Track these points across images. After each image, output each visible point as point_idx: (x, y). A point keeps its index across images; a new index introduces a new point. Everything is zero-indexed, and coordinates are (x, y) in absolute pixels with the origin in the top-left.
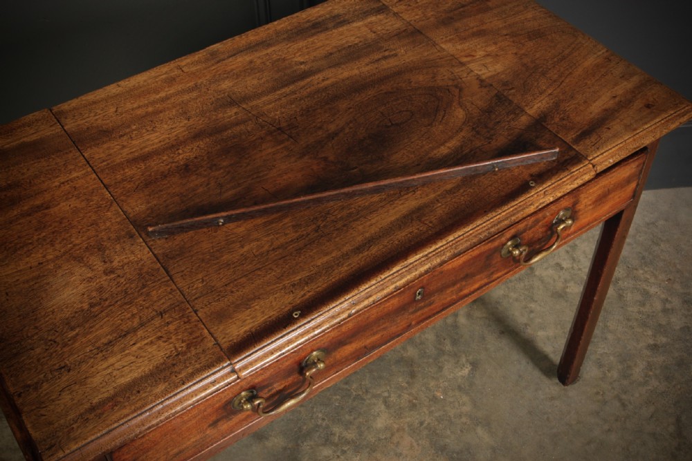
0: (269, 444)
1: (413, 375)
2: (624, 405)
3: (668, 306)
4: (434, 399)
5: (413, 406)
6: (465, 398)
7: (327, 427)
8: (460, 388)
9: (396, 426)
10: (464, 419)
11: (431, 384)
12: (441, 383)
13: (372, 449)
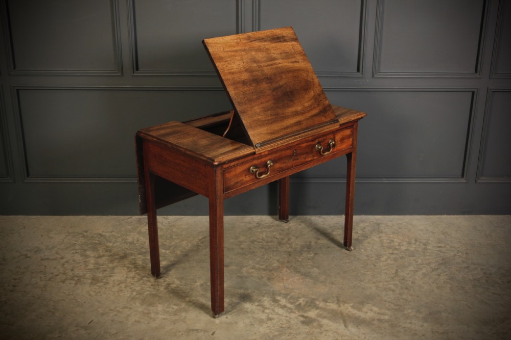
0: (230, 268)
1: (290, 255)
4: (298, 261)
5: (288, 262)
6: (310, 261)
7: (254, 265)
8: (309, 259)
9: (281, 266)
10: (309, 266)
11: (297, 257)
12: (301, 257)
13: (271, 271)
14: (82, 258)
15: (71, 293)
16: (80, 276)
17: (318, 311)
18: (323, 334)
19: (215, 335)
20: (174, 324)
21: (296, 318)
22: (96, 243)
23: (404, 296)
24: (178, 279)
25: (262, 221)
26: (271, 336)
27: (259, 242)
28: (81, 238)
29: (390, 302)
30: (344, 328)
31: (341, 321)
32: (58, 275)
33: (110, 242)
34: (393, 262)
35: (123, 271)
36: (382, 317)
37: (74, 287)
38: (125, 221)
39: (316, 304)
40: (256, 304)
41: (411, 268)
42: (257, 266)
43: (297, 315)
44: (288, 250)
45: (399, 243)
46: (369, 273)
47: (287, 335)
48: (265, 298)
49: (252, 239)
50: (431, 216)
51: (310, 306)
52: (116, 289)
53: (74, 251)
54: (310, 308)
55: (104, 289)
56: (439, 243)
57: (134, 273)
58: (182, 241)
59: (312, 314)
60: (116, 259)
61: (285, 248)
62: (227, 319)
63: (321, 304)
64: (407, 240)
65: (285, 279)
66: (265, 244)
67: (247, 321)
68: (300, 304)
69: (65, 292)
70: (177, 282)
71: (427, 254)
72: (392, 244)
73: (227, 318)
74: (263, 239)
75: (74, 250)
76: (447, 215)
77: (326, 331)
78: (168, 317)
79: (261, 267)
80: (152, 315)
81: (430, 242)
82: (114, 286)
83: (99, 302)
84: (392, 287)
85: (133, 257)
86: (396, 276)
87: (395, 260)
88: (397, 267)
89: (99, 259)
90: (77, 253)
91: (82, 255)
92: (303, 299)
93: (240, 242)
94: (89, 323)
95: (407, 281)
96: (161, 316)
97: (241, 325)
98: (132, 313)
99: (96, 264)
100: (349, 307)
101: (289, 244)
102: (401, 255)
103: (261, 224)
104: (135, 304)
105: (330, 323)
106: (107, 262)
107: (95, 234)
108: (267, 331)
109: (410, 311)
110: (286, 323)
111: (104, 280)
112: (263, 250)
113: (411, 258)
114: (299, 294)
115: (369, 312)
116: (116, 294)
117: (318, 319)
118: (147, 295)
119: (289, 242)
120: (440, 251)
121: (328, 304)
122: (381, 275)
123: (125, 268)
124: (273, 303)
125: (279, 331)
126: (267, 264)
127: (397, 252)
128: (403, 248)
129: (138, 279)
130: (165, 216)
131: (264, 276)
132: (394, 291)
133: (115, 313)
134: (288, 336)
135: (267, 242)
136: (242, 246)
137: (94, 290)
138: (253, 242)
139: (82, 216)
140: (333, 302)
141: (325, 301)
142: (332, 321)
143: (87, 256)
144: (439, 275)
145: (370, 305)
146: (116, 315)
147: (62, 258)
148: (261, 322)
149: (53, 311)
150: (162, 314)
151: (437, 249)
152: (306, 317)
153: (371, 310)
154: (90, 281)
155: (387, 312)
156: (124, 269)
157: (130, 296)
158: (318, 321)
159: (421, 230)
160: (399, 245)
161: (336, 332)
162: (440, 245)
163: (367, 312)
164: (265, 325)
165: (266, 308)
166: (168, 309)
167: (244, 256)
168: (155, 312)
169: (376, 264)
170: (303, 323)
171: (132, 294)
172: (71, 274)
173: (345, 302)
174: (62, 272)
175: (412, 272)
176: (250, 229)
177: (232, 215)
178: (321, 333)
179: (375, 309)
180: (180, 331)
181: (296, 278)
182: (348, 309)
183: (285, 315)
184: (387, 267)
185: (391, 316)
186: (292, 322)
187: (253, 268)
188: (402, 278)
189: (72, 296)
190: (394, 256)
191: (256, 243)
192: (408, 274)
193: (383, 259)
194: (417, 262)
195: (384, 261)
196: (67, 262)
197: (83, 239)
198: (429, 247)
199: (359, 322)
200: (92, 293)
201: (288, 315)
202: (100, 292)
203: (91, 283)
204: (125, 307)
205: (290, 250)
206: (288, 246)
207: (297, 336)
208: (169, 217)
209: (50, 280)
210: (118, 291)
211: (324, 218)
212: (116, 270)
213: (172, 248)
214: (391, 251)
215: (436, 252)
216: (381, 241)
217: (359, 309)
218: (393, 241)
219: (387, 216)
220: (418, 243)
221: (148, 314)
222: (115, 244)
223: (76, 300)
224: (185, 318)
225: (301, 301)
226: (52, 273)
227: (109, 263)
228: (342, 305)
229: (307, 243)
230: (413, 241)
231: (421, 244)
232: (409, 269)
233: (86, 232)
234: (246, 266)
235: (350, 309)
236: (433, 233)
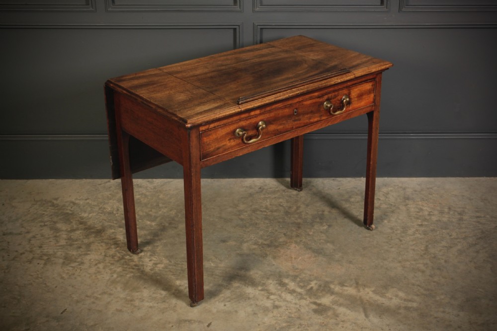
0: (228, 243)
1: (299, 228)
2: (401, 241)
3: (431, 213)
4: (309, 235)
5: (297, 236)
6: (323, 235)
7: (256, 240)
8: (321, 232)
9: (289, 241)
10: (322, 241)
11: (308, 230)
12: (312, 230)
13: (276, 247)
14: (52, 232)
15: (40, 276)
16: (50, 255)
17: (333, 297)
18: (340, 326)
19: (211, 327)
20: (163, 313)
21: (308, 306)
22: (67, 213)
23: (436, 279)
24: (166, 257)
25: (266, 185)
26: (278, 328)
27: (261, 211)
28: (50, 208)
29: (419, 286)
30: (365, 318)
31: (361, 310)
32: (24, 253)
33: (85, 212)
34: (422, 236)
35: (101, 248)
36: (410, 304)
37: (42, 268)
38: (102, 185)
39: (330, 287)
40: (260, 288)
41: (444, 243)
42: (260, 241)
43: (308, 301)
44: (296, 221)
45: (430, 212)
46: (393, 249)
47: (297, 326)
48: (270, 281)
49: (253, 207)
50: (467, 178)
51: (323, 290)
52: (93, 270)
53: (43, 224)
54: (324, 293)
55: (79, 271)
56: (477, 211)
57: (114, 250)
58: (171, 211)
59: (326, 300)
60: (93, 232)
61: (293, 219)
62: (226, 307)
63: (337, 289)
64: (439, 208)
65: (293, 257)
66: (269, 213)
67: (249, 309)
68: (312, 288)
69: (32, 274)
70: (166, 261)
71: (463, 226)
72: (421, 214)
73: (225, 305)
74: (267, 208)
75: (42, 222)
76: (486, 177)
77: (343, 321)
78: (156, 305)
79: (266, 243)
80: (137, 303)
81: (466, 210)
82: (90, 267)
83: (73, 287)
84: (422, 267)
85: (113, 231)
86: (425, 254)
87: (425, 233)
88: (427, 242)
89: (72, 234)
90: (45, 225)
91: (51, 229)
92: (315, 282)
93: (239, 211)
94: (62, 313)
95: (439, 259)
96: (147, 304)
97: (242, 314)
98: (112, 300)
99: (68, 239)
100: (371, 293)
101: (298, 213)
102: (431, 228)
103: (264, 189)
104: (116, 288)
105: (348, 312)
106: (81, 237)
107: (66, 202)
108: (273, 322)
109: (442, 297)
110: (295, 312)
111: (79, 260)
112: (267, 221)
113: (444, 231)
114: (310, 275)
115: (394, 298)
116: (94, 276)
117: (334, 306)
118: (130, 277)
119: (298, 211)
120: (478, 222)
121: (345, 288)
122: (408, 252)
123: (102, 244)
124: (279, 288)
125: (287, 322)
126: (272, 238)
127: (426, 223)
128: (434, 218)
129: (119, 257)
130: (150, 180)
131: (268, 253)
132: (423, 272)
133: (92, 300)
134: (298, 328)
135: (272, 211)
136: (242, 217)
137: (67, 272)
138: (254, 211)
139: (50, 180)
140: (351, 286)
141: (342, 284)
142: (350, 310)
143: (57, 230)
144: (478, 252)
145: (395, 289)
146: (94, 303)
147: (28, 232)
148: (266, 310)
149: (19, 297)
150: (147, 301)
151: (475, 220)
152: (319, 305)
153: (397, 296)
154: (61, 261)
155: (415, 298)
156: (101, 246)
157: (110, 279)
158: (334, 309)
159: (456, 195)
160: (429, 215)
161: (355, 323)
162: (478, 214)
163: (391, 299)
164: (271, 315)
165: (272, 294)
166: (155, 295)
167: (244, 229)
168: (140, 299)
169: (401, 238)
170: (315, 311)
171: (113, 276)
172: (39, 252)
173: (365, 286)
174: (29, 249)
175: (445, 248)
176: (251, 195)
177: (229, 178)
178: (337, 324)
179: (401, 294)
180: (170, 323)
181: (307, 256)
182: (368, 294)
183: (294, 301)
184: (414, 242)
185: (420, 303)
186: (303, 310)
187: (255, 244)
188: (433, 256)
189: (41, 280)
190: (423, 229)
191: (258, 212)
192: (440, 251)
193: (410, 232)
194: (450, 236)
195: (411, 235)
196: (34, 237)
197: (53, 208)
198: (465, 217)
199: (382, 311)
200: (64, 275)
201: (297, 301)
202: (74, 274)
203: (64, 263)
204: (104, 293)
205: (299, 221)
206: (297, 216)
207: (308, 328)
208: (154, 180)
209: (14, 259)
210: (95, 273)
211: (340, 181)
212: (93, 247)
213: (158, 219)
214: (419, 222)
215: (474, 223)
216: (408, 210)
217: (383, 295)
218: (421, 210)
219: (414, 179)
220: (451, 213)
221: (131, 301)
222: (91, 215)
223: (45, 284)
224: (175, 306)
225: (313, 284)
226: (17, 251)
227: (84, 238)
228: (361, 290)
229: (320, 213)
230: (446, 210)
231: (456, 213)
232: (441, 245)
233: (56, 199)
234: (247, 241)
235: (371, 294)
236: (470, 199)
